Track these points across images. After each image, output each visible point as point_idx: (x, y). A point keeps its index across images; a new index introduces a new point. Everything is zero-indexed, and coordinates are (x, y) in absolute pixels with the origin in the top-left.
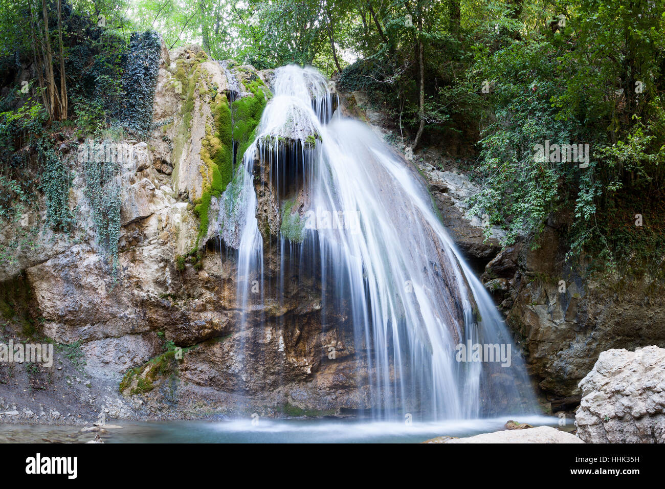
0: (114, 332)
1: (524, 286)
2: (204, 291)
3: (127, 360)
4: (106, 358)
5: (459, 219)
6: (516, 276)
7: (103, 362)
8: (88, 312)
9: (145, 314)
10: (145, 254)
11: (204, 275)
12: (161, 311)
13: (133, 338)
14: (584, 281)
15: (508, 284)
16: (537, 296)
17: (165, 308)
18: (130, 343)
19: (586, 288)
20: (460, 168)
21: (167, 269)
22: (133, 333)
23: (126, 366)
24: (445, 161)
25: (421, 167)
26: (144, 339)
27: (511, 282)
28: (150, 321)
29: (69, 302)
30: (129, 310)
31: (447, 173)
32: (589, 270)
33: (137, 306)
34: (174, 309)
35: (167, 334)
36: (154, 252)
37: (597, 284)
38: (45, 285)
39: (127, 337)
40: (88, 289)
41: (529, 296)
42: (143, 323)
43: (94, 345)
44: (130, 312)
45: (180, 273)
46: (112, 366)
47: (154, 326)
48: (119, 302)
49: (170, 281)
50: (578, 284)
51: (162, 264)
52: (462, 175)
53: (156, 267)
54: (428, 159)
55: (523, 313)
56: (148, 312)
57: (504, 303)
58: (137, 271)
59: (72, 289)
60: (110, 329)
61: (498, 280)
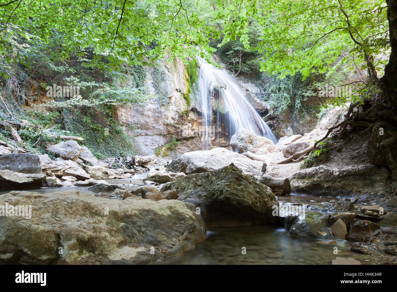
0: (151, 134)
1: (280, 123)
2: (188, 123)
3: (156, 144)
4: (147, 143)
5: (253, 100)
6: (276, 120)
7: (145, 145)
8: (142, 124)
9: (167, 128)
10: (171, 108)
11: (189, 118)
12: (173, 128)
13: (158, 136)
14: (298, 121)
15: (273, 122)
16: (284, 126)
17: (175, 127)
18: (157, 138)
19: (299, 123)
20: (251, 82)
21: (177, 115)
22: (160, 135)
23: (156, 147)
24: (246, 80)
25: (239, 82)
26: (163, 137)
27: (274, 122)
28: (168, 131)
29: (135, 119)
30: (161, 126)
31: (248, 84)
32: (300, 117)
33: (164, 125)
34: (179, 128)
35: (173, 136)
36: (174, 109)
37: (303, 122)
38: (123, 110)
39: (156, 136)
40: (146, 116)
41: (281, 127)
42: (165, 131)
43: (140, 138)
44: (162, 128)
45: (181, 117)
46: (149, 147)
47: (169, 133)
48: (157, 123)
49: (177, 119)
50: (297, 122)
51: (176, 113)
52: (252, 85)
53: (174, 113)
54: (241, 79)
55: (280, 132)
56: (168, 128)
57: (272, 128)
58: (167, 113)
59: (137, 114)
60: (149, 132)
61: (270, 121)
